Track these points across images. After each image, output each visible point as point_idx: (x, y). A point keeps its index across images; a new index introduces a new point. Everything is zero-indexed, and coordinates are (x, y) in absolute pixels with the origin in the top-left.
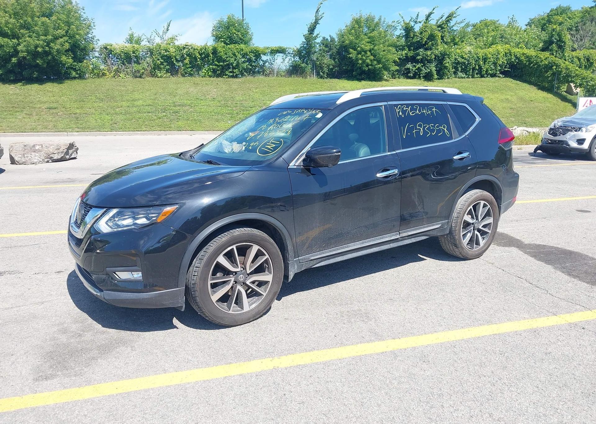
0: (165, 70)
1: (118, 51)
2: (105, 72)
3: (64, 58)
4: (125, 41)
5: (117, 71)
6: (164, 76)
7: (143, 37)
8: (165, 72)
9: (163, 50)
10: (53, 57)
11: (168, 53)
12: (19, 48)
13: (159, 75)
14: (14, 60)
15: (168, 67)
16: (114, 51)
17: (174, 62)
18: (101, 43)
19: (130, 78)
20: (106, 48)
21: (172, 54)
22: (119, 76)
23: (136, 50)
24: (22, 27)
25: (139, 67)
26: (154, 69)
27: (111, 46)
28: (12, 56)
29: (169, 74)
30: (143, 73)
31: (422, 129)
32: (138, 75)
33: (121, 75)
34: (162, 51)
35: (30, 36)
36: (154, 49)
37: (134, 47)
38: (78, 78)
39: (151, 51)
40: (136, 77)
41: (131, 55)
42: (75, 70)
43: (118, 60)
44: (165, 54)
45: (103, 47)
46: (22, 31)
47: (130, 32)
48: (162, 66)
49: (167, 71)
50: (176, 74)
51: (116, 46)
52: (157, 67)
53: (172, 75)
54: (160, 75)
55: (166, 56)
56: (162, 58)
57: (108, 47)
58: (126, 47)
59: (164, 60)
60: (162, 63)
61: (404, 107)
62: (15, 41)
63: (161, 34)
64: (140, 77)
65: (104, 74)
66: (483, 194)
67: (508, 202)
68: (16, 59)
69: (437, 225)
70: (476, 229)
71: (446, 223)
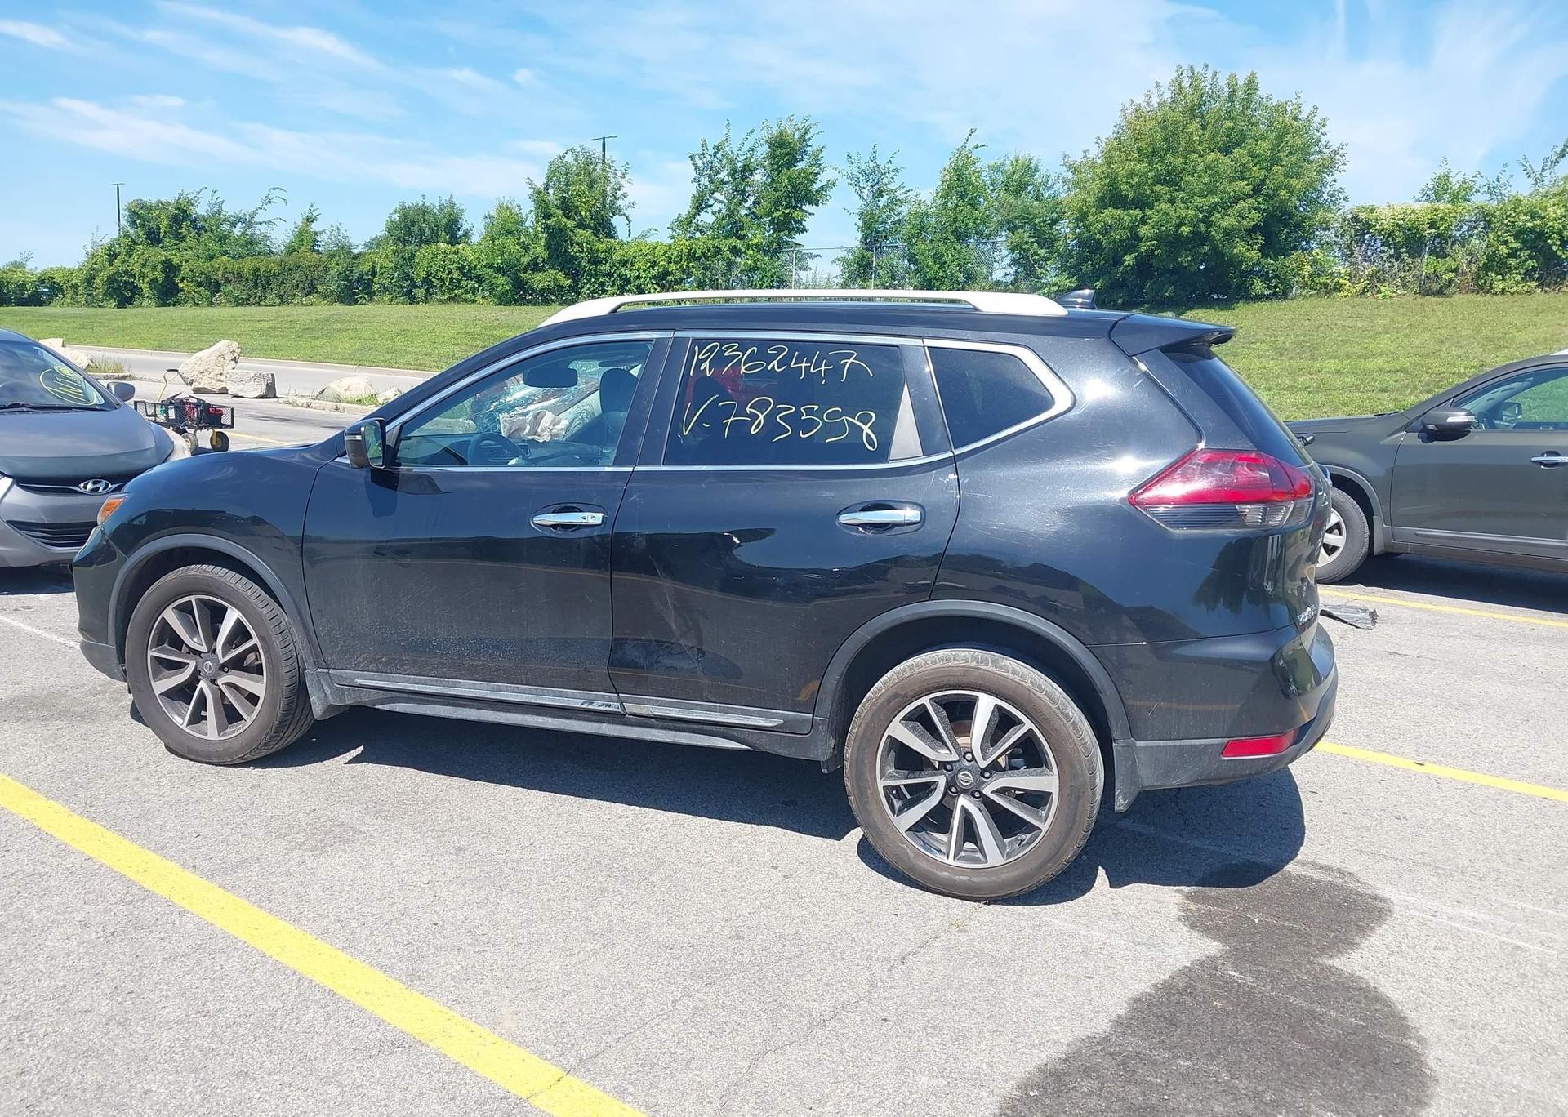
0: (1522, 271)
1: (1387, 225)
2: (1341, 281)
3: (1239, 248)
4: (1418, 196)
5: (1377, 278)
6: (1512, 291)
7: (1480, 182)
8: (1519, 278)
9: (1526, 215)
10: (1215, 249)
11: (1538, 222)
12: (1143, 231)
13: (1498, 286)
14: (1129, 259)
15: (1531, 263)
16: (1374, 226)
17: (1555, 248)
18: (1347, 208)
19: (1408, 298)
20: (1355, 219)
21: (1551, 224)
22: (1379, 292)
23: (1442, 218)
24: (1159, 180)
25: (1441, 265)
26: (1487, 268)
27: (1372, 211)
28: (1128, 250)
29: (1534, 284)
30: (1450, 282)
31: (761, 417)
32: (1435, 286)
33: (1383, 289)
34: (1522, 217)
35: (1172, 202)
36: (1498, 213)
37: (1436, 210)
38: (1268, 297)
39: (1486, 220)
40: (1427, 293)
41: (1425, 234)
42: (1266, 277)
43: (1386, 248)
44: (1529, 225)
45: (1350, 216)
46: (1158, 188)
47: (1441, 171)
48: (1513, 262)
49: (1528, 275)
50: (1556, 283)
51: (1387, 213)
52: (1495, 264)
53: (1541, 285)
54: (1501, 286)
55: (1532, 230)
56: (1516, 236)
57: (1363, 216)
58: (1413, 211)
59: (1524, 242)
60: (1513, 254)
61: (728, 348)
62: (1136, 213)
63: (1537, 168)
64: (1440, 292)
65: (1338, 288)
66: (978, 669)
67: (1175, 746)
68: (1133, 255)
69: (761, 715)
70: (965, 791)
71: (804, 721)
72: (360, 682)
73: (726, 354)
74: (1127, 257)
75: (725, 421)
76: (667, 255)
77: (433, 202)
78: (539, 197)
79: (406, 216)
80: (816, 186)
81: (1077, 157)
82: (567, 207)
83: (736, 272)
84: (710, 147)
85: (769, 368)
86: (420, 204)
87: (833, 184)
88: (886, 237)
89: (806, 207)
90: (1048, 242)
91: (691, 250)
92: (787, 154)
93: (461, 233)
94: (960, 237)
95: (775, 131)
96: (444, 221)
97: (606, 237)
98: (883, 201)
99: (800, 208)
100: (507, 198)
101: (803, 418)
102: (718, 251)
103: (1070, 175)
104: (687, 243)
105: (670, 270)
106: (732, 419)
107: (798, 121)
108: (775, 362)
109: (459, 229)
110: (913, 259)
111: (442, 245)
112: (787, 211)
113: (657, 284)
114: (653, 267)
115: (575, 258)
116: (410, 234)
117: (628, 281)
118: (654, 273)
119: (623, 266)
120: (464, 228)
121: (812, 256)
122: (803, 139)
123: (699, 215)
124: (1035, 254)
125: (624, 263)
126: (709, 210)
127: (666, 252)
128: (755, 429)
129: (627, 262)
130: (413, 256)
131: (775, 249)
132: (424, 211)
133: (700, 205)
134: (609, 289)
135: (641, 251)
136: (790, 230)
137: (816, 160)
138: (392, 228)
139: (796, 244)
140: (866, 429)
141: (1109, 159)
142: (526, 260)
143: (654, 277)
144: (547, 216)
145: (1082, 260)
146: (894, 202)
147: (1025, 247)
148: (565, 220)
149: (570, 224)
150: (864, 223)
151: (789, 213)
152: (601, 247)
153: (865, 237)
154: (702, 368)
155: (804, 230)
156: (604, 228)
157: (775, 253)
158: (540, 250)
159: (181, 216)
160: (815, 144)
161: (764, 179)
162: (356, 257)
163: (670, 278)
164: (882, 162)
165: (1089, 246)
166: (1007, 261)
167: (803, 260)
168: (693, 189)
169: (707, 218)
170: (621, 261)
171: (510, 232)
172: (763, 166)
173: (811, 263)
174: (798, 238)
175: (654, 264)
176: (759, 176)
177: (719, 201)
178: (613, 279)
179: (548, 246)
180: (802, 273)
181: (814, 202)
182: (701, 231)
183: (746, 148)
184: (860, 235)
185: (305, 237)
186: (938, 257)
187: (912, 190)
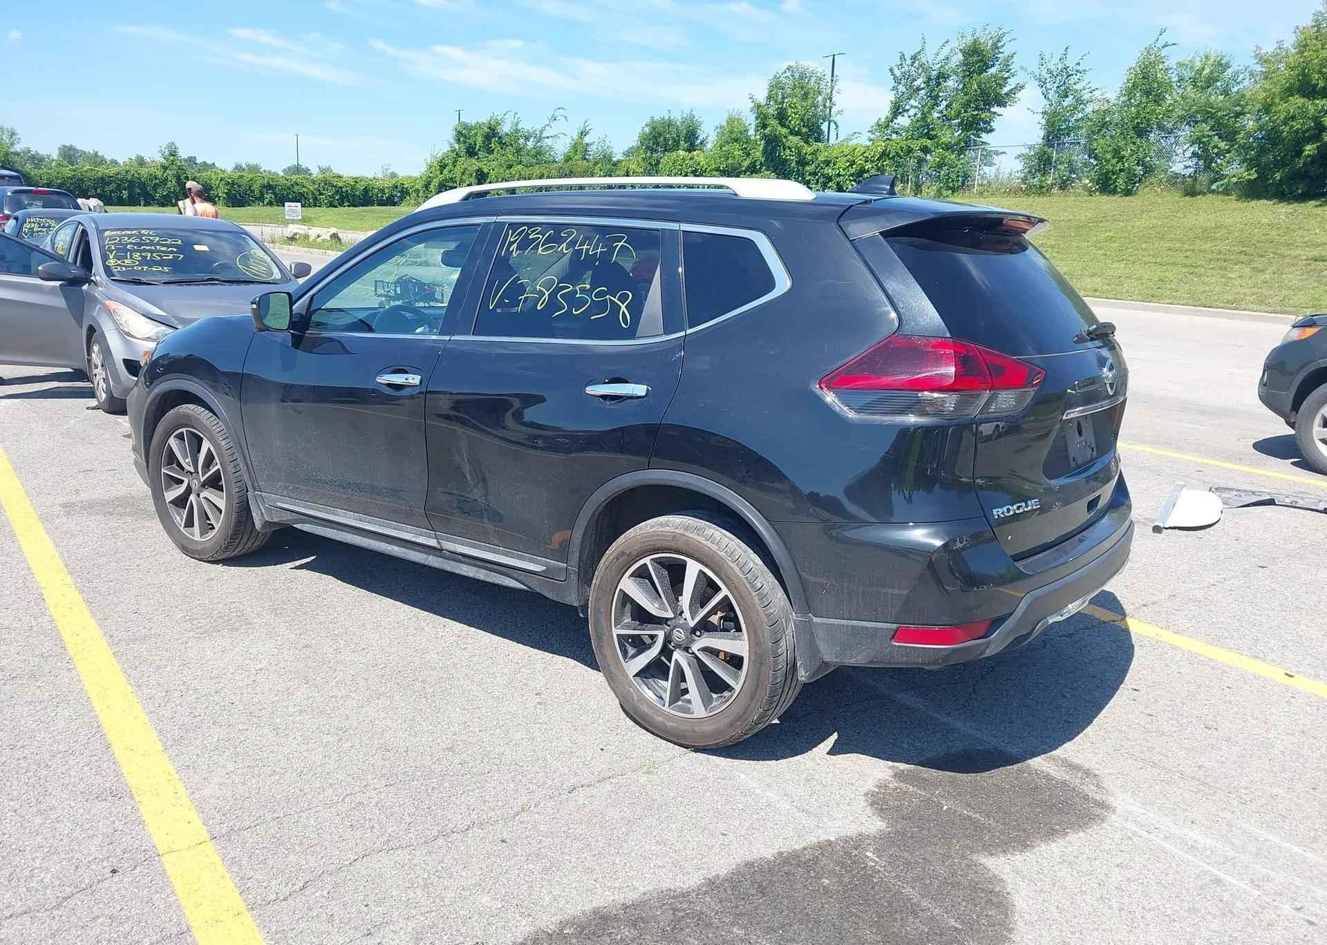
14: (1309, 149)
28: (1310, 140)
31: (547, 294)
61: (532, 232)
62: (1323, 103)
66: (684, 535)
67: (848, 626)
68: (1315, 146)
69: (531, 561)
70: (678, 646)
71: (560, 569)
72: (279, 504)
73: (530, 237)
74: (1308, 147)
75: (520, 298)
76: (864, 155)
77: (677, 117)
78: (759, 109)
79: (654, 128)
80: (1006, 90)
81: (1269, 48)
82: (782, 117)
83: (925, 169)
84: (908, 57)
85: (559, 250)
86: (667, 118)
87: (1022, 87)
88: (1068, 134)
89: (995, 109)
90: (1230, 135)
91: (886, 150)
92: (979, 61)
93: (699, 141)
94: (1141, 132)
95: (969, 40)
96: (685, 132)
97: (816, 141)
98: (1068, 101)
99: (989, 110)
100: (736, 111)
101: (577, 296)
102: (910, 150)
103: (1258, 68)
104: (883, 144)
105: (866, 168)
106: (525, 296)
107: (993, 30)
108: (565, 244)
109: (697, 138)
110: (1092, 153)
111: (681, 152)
112: (976, 113)
113: (854, 180)
114: (851, 165)
115: (786, 160)
116: (658, 144)
117: (829, 179)
118: (852, 171)
119: (826, 166)
120: (701, 138)
121: (997, 153)
122: (995, 46)
123: (896, 119)
124: (1216, 146)
125: (827, 163)
126: (905, 114)
127: (864, 153)
128: (541, 305)
129: (830, 162)
130: (658, 162)
131: (963, 147)
132: (669, 123)
133: (897, 110)
134: (814, 186)
135: (842, 152)
136: (978, 130)
137: (1006, 66)
138: (644, 139)
139: (983, 142)
140: (623, 307)
141: (1303, 47)
142: (746, 164)
143: (852, 175)
144: (764, 126)
145: (1262, 151)
146: (1080, 101)
147: (1204, 140)
148: (780, 128)
149: (784, 131)
150: (1048, 122)
151: (977, 115)
152: (810, 150)
153: (1049, 134)
154: (511, 250)
155: (992, 130)
156: (813, 132)
157: (962, 151)
158: (758, 155)
159: (491, 134)
160: (1006, 51)
161: (956, 85)
162: (614, 165)
163: (866, 175)
164: (1070, 63)
165: (1272, 137)
166: (1188, 154)
167: (987, 158)
168: (892, 97)
169: (903, 121)
170: (825, 161)
171: (736, 140)
172: (955, 73)
173: (996, 159)
174: (985, 137)
175: (852, 163)
176: (951, 83)
177: (914, 106)
178: (817, 177)
179: (765, 152)
180: (986, 169)
181: (1002, 104)
182: (897, 133)
183: (941, 57)
184: (1042, 133)
185: (580, 147)
186: (1117, 152)
187: (1097, 89)
